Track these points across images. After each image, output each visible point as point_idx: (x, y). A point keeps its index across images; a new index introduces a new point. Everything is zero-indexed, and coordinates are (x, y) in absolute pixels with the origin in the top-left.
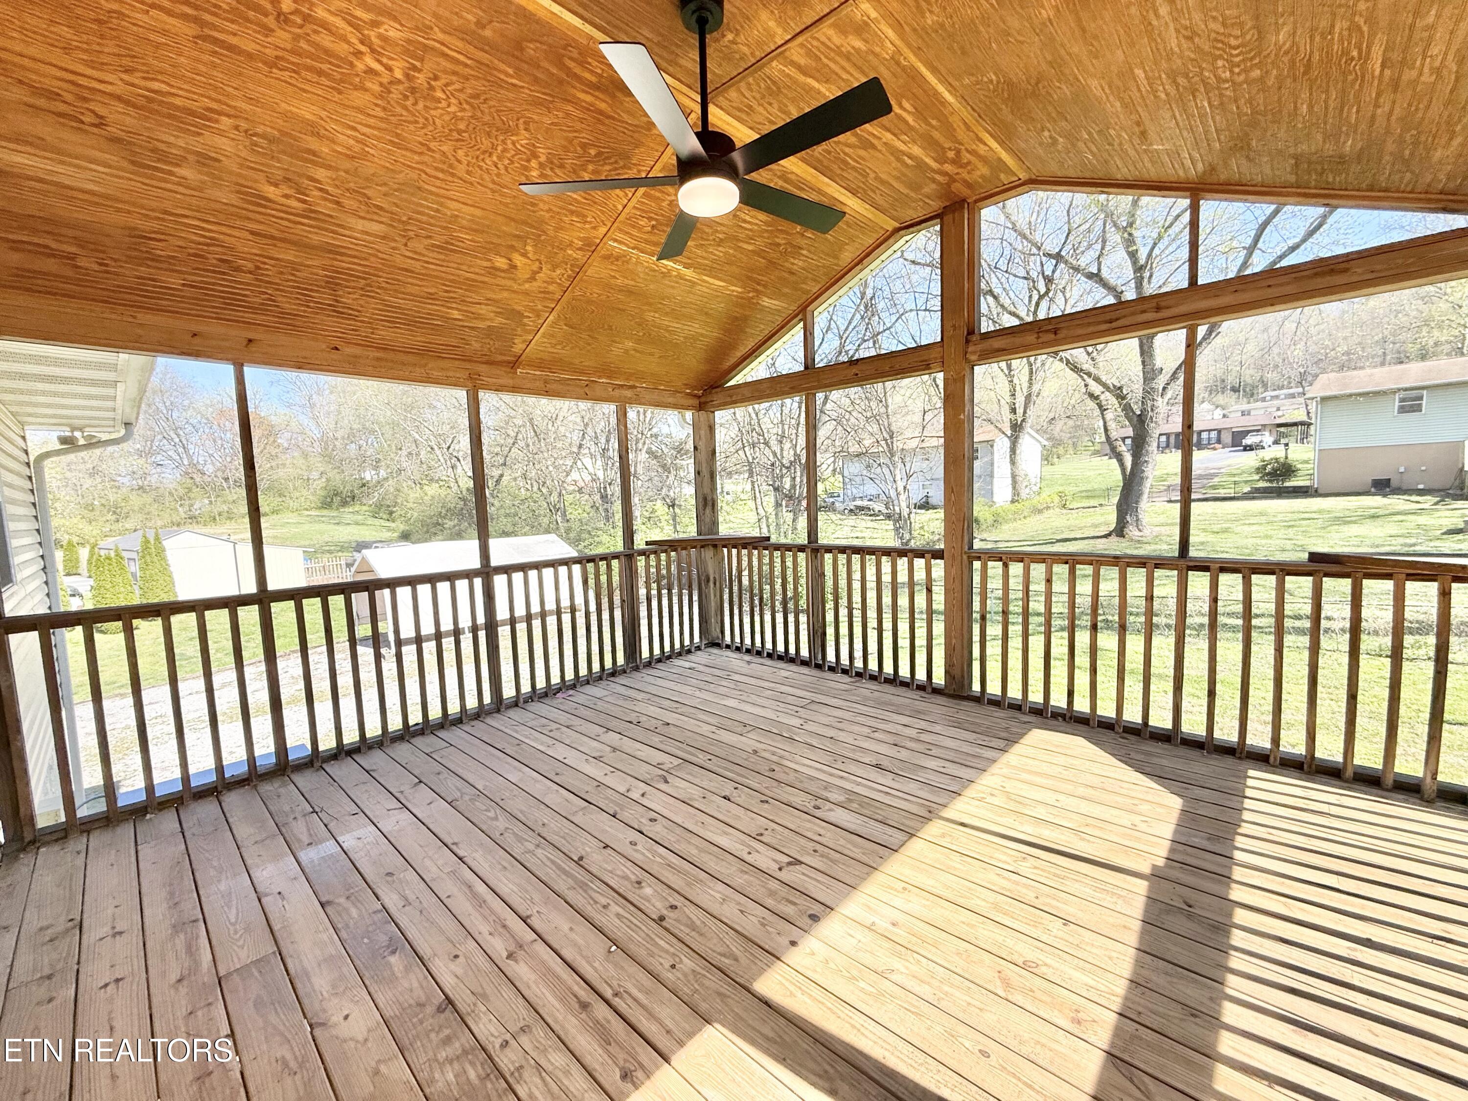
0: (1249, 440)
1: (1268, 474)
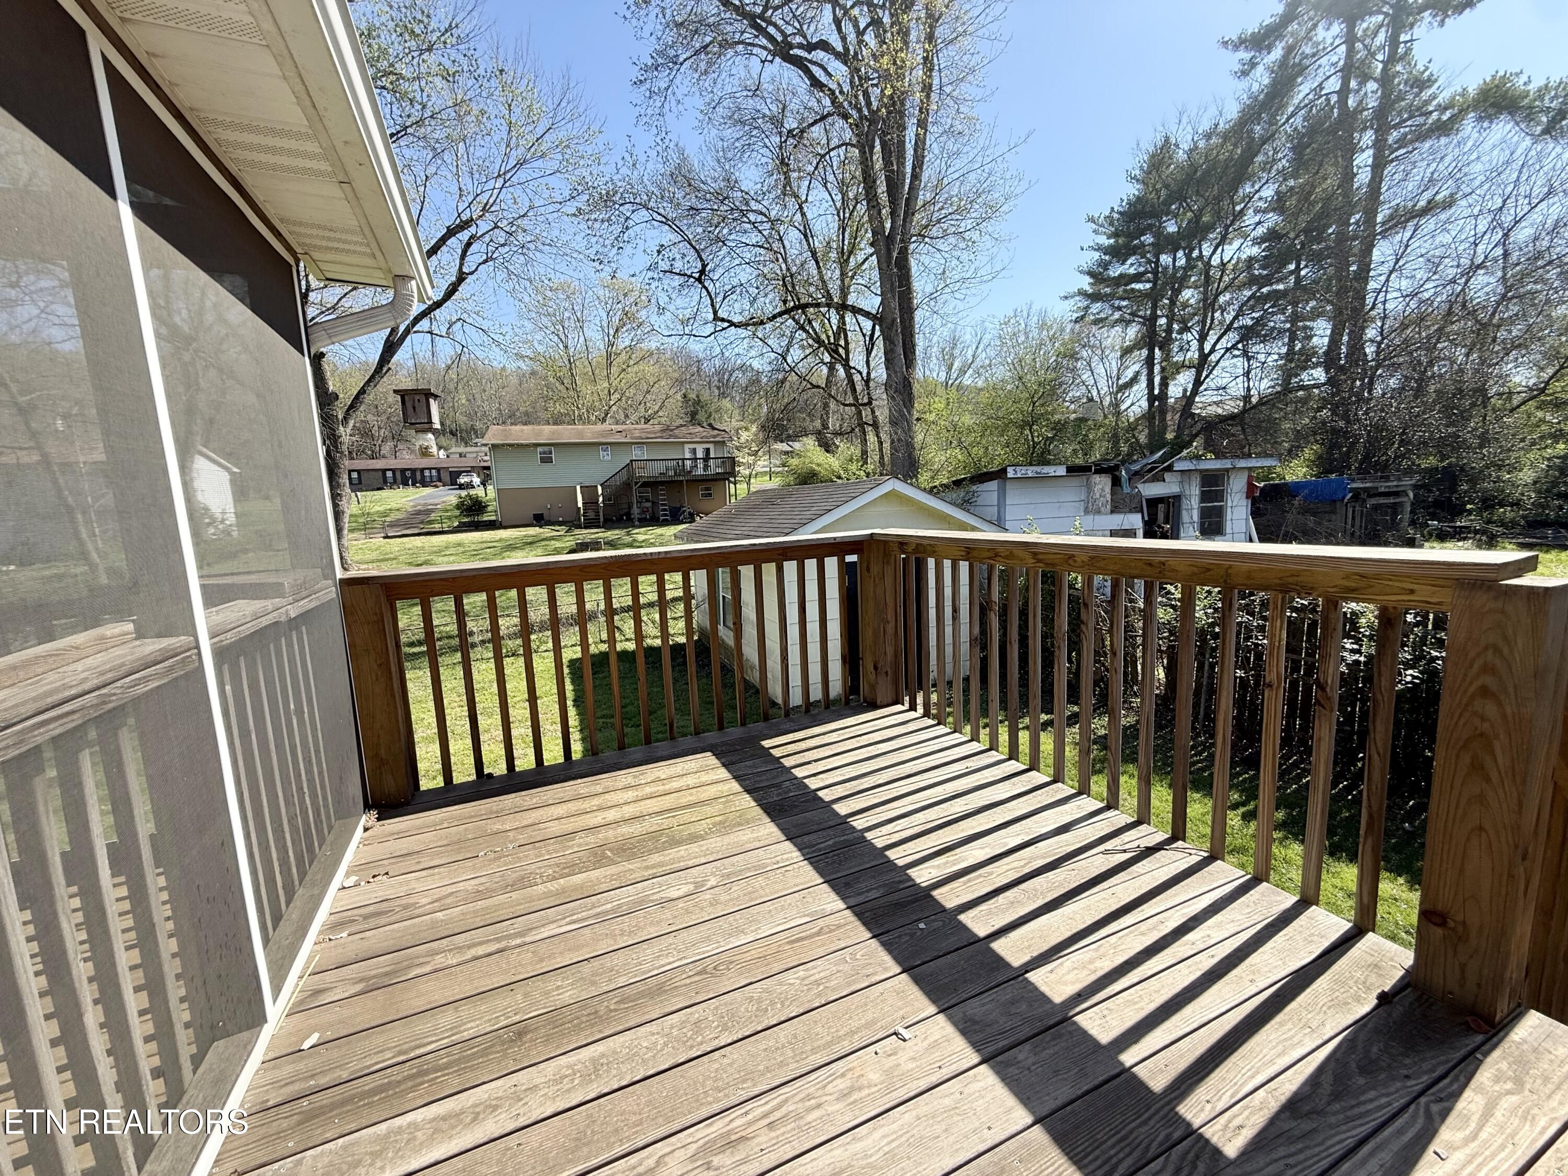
1: (466, 510)
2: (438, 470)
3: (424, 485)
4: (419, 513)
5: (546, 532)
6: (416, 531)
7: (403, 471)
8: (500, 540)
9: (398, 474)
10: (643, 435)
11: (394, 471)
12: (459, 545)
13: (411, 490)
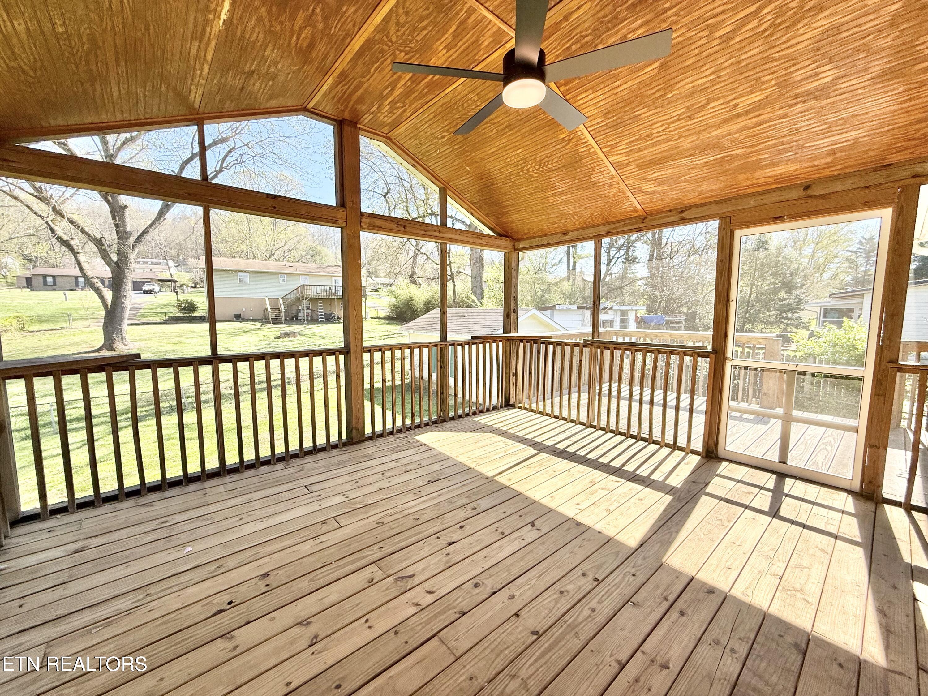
0: (146, 287)
1: (183, 309)
10: (308, 270)
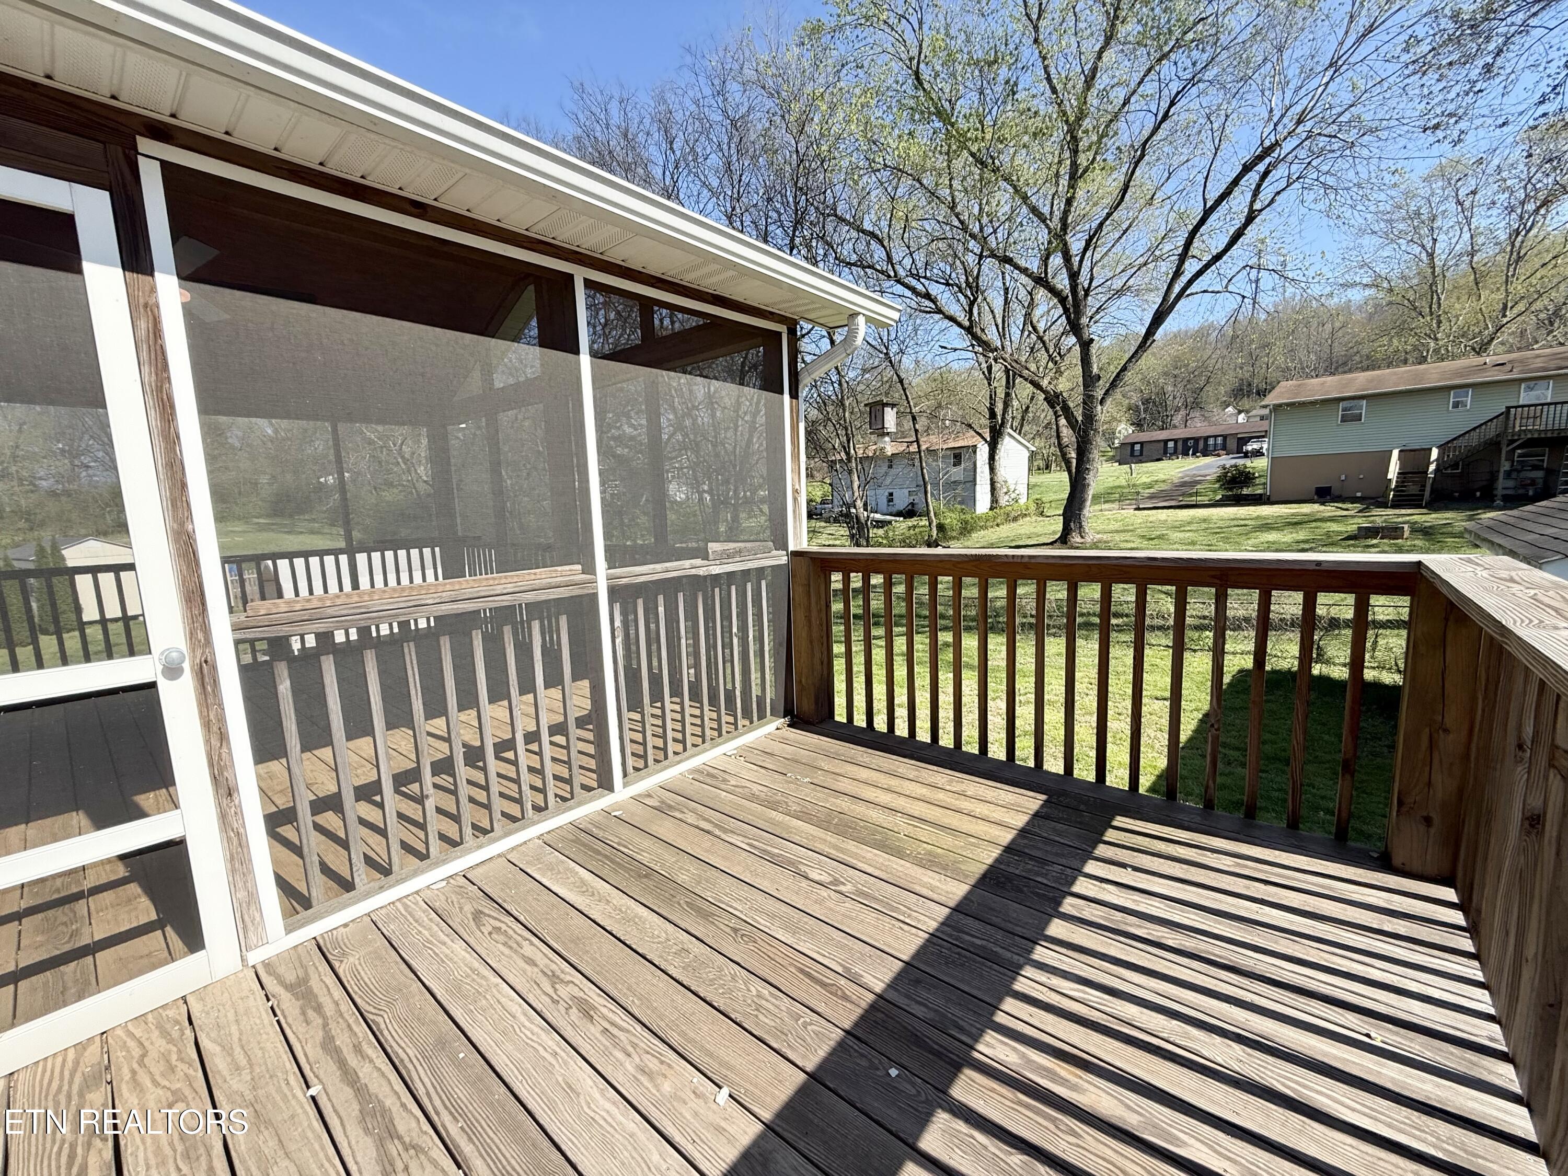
1: (1229, 482)
2: (1225, 437)
3: (1205, 454)
4: (1184, 484)
5: (1328, 510)
6: (1173, 503)
7: (1186, 440)
8: (1258, 518)
9: (1180, 444)
10: (1551, 365)
11: (1176, 441)
12: (1205, 520)
13: (1191, 459)
